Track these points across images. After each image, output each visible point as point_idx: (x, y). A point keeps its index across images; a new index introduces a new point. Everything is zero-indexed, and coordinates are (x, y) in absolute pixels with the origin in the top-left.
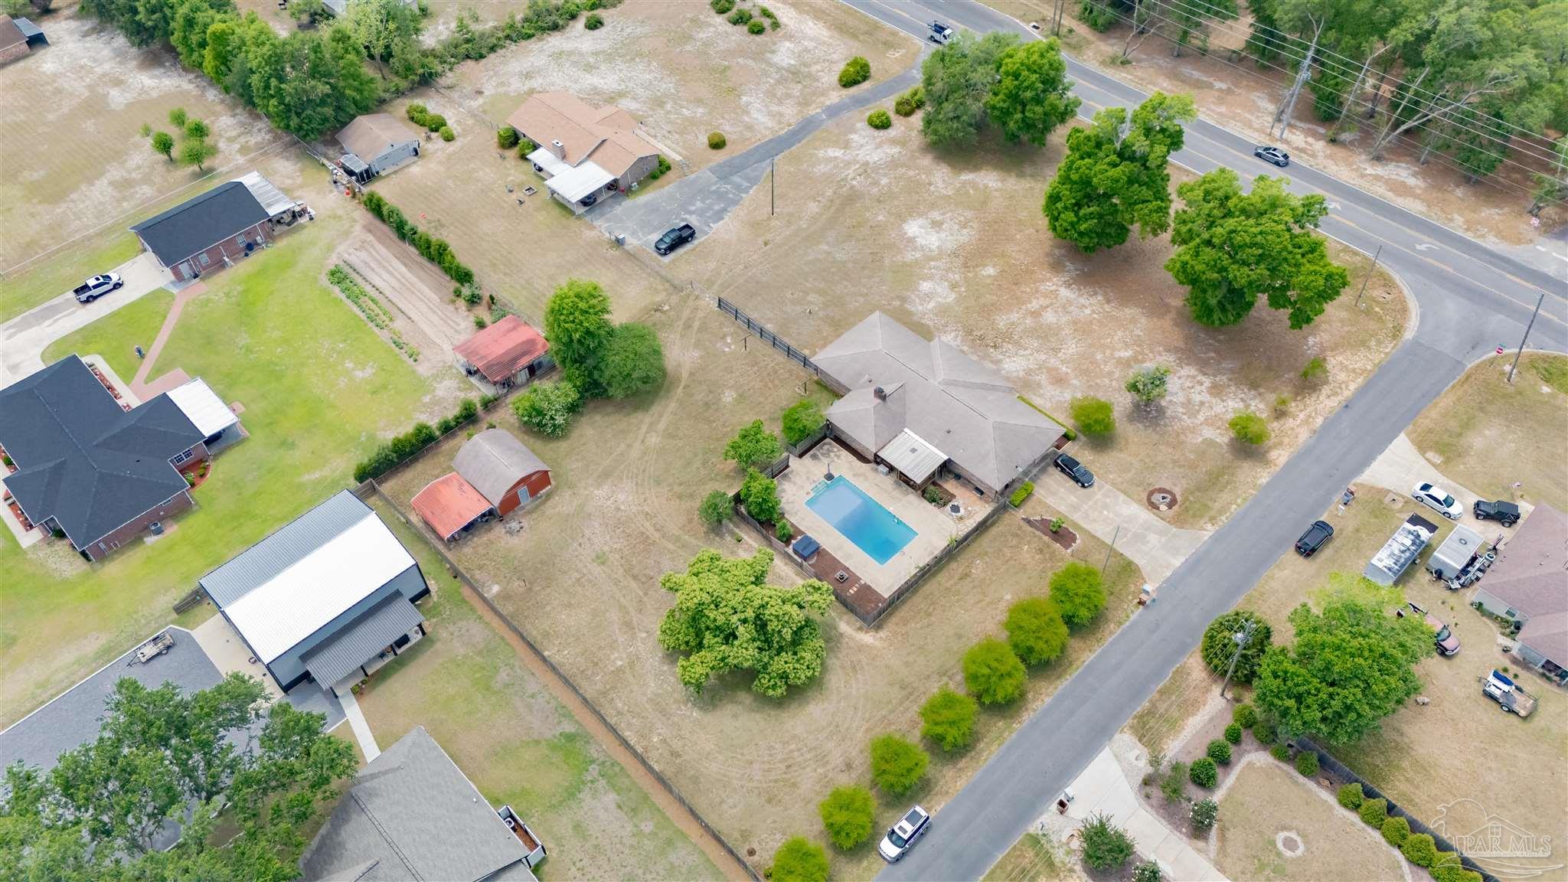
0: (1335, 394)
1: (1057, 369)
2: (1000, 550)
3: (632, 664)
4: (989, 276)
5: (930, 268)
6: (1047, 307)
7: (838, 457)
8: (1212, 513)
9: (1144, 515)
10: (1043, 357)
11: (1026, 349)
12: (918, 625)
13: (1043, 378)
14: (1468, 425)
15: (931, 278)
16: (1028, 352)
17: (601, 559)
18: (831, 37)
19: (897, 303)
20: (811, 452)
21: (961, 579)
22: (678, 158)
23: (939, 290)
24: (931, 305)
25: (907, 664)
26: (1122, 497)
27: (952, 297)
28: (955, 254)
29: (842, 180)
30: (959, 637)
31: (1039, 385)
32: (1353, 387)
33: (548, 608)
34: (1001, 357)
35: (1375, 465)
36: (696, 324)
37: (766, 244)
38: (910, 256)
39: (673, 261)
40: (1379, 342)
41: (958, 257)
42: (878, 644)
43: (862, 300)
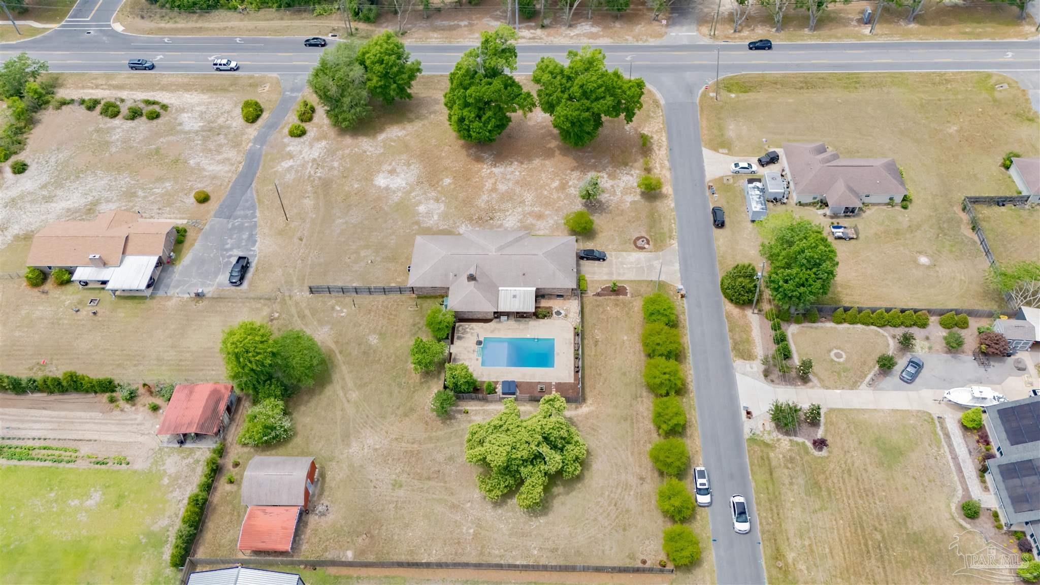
0: (661, 147)
1: (533, 212)
2: (599, 318)
3: (479, 526)
4: (450, 184)
5: (414, 198)
6: (496, 183)
7: (472, 329)
8: (668, 235)
9: (641, 255)
10: (520, 209)
11: (508, 211)
12: (601, 384)
13: (530, 220)
14: (721, 128)
15: (420, 203)
16: (511, 211)
17: (397, 485)
18: (211, 97)
19: (416, 227)
20: (455, 337)
21: (596, 346)
22: (185, 221)
23: (431, 207)
24: (436, 217)
25: (616, 407)
26: (624, 254)
27: (442, 207)
28: (419, 183)
29: (309, 177)
30: (624, 374)
31: (532, 224)
32: (664, 139)
33: (396, 537)
34: (499, 222)
35: (706, 168)
36: (307, 312)
37: (301, 240)
38: (396, 198)
39: (250, 285)
40: (654, 112)
41: (422, 183)
42: (592, 408)
43: (393, 237)
